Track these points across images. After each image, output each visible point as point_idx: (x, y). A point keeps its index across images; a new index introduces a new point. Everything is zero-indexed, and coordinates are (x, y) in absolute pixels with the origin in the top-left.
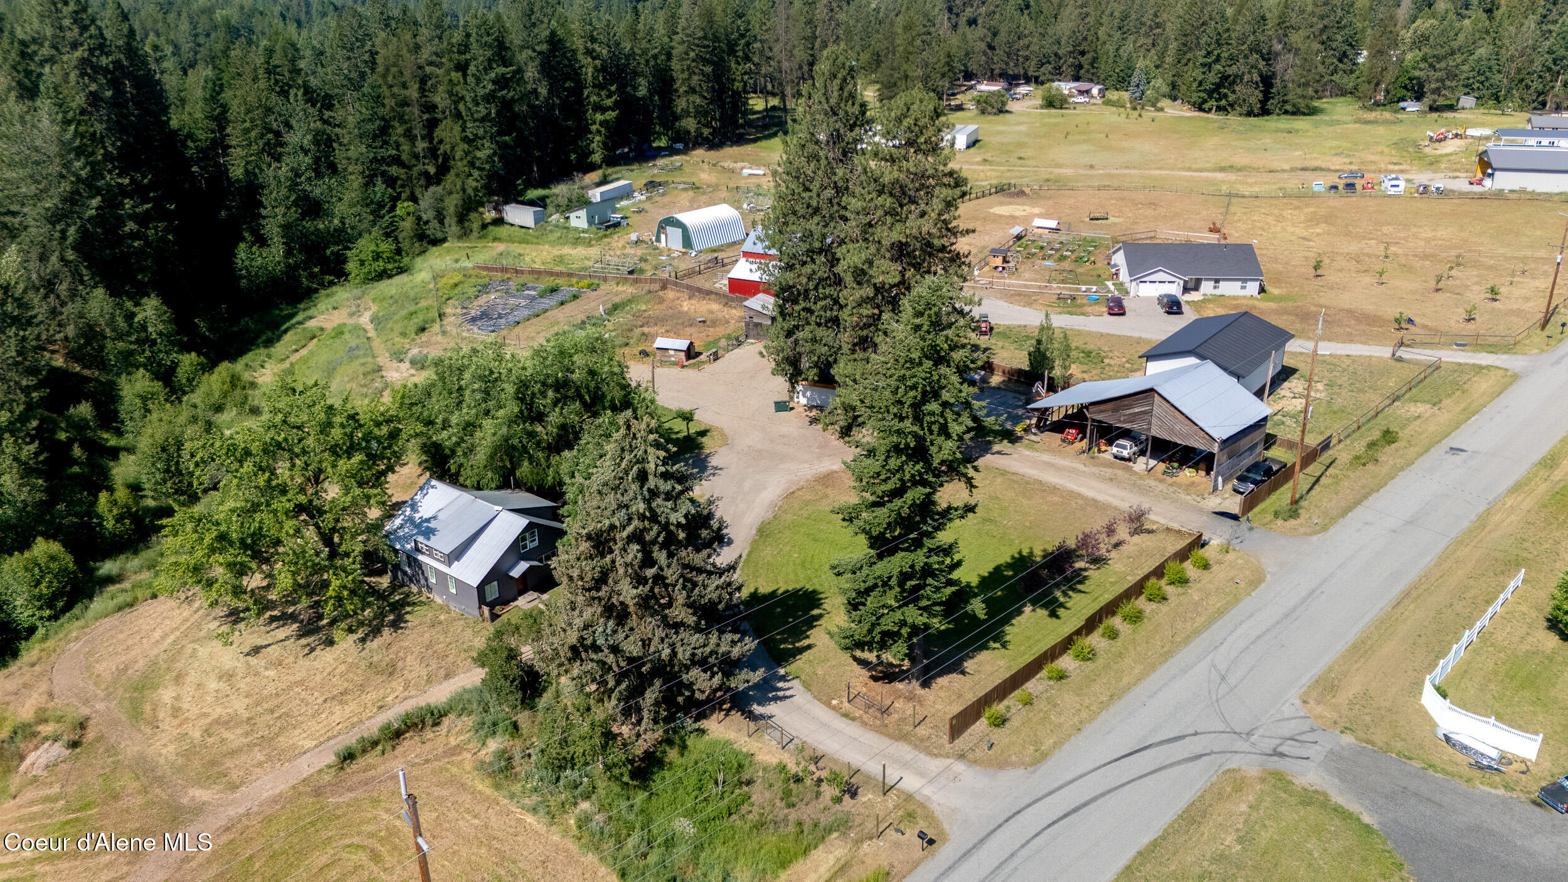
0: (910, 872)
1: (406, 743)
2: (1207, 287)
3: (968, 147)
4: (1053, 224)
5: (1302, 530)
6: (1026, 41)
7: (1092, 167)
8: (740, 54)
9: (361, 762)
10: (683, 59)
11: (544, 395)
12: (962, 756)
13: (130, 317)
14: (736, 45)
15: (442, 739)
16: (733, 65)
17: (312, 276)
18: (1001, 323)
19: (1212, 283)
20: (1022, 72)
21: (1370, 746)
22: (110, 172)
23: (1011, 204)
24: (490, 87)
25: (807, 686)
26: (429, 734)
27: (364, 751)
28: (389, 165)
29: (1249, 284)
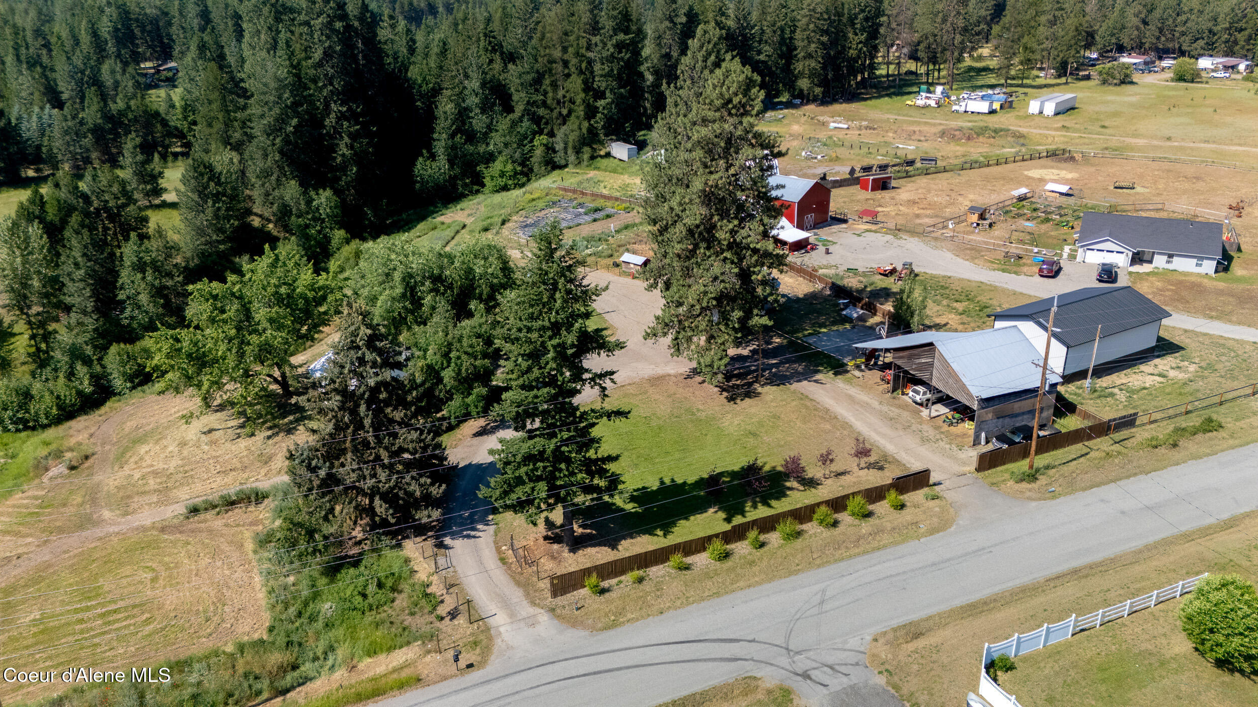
0: (435, 683)
1: (236, 511)
2: (1160, 261)
3: (1057, 114)
4: (1064, 189)
5: (1028, 494)
6: (1183, 18)
7: (1169, 139)
8: (858, 26)
9: (202, 516)
10: (805, 30)
11: (423, 284)
12: (552, 610)
13: (309, 202)
14: (856, 18)
15: (257, 513)
16: (851, 35)
17: (465, 185)
18: (929, 271)
19: (1165, 258)
20: (1177, 46)
21: (893, 691)
22: (335, 102)
23: (1052, 168)
24: (612, 50)
25: (495, 534)
26: (252, 508)
27: (206, 509)
28: (538, 107)
29: (1206, 263)
